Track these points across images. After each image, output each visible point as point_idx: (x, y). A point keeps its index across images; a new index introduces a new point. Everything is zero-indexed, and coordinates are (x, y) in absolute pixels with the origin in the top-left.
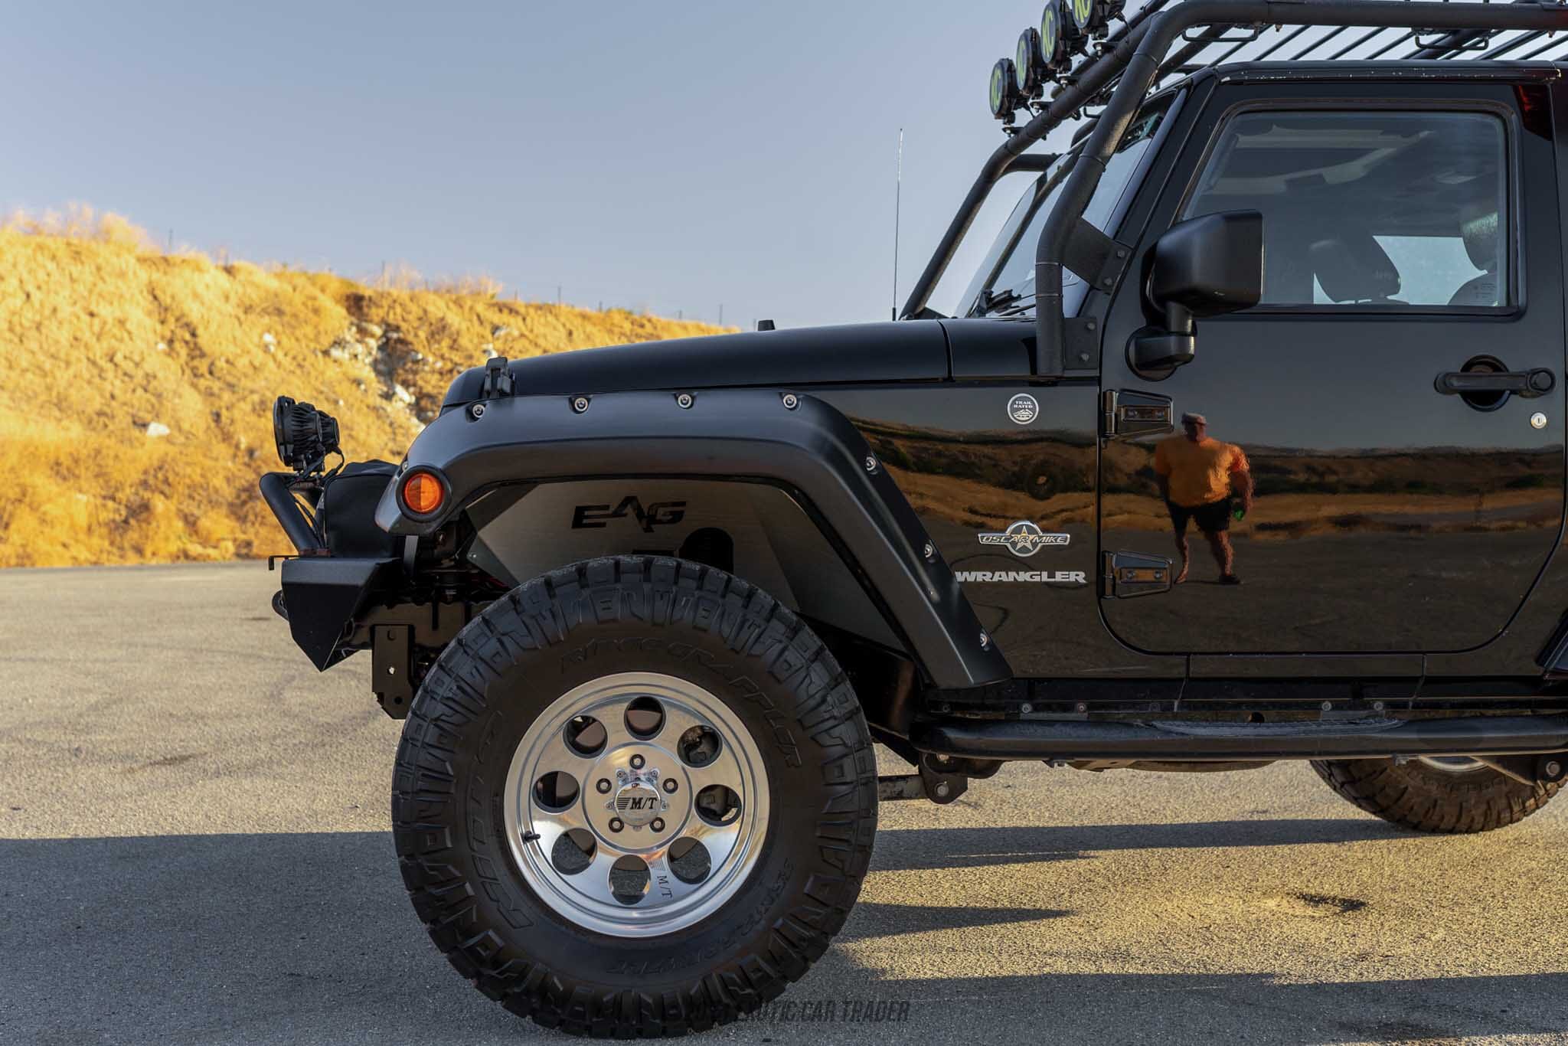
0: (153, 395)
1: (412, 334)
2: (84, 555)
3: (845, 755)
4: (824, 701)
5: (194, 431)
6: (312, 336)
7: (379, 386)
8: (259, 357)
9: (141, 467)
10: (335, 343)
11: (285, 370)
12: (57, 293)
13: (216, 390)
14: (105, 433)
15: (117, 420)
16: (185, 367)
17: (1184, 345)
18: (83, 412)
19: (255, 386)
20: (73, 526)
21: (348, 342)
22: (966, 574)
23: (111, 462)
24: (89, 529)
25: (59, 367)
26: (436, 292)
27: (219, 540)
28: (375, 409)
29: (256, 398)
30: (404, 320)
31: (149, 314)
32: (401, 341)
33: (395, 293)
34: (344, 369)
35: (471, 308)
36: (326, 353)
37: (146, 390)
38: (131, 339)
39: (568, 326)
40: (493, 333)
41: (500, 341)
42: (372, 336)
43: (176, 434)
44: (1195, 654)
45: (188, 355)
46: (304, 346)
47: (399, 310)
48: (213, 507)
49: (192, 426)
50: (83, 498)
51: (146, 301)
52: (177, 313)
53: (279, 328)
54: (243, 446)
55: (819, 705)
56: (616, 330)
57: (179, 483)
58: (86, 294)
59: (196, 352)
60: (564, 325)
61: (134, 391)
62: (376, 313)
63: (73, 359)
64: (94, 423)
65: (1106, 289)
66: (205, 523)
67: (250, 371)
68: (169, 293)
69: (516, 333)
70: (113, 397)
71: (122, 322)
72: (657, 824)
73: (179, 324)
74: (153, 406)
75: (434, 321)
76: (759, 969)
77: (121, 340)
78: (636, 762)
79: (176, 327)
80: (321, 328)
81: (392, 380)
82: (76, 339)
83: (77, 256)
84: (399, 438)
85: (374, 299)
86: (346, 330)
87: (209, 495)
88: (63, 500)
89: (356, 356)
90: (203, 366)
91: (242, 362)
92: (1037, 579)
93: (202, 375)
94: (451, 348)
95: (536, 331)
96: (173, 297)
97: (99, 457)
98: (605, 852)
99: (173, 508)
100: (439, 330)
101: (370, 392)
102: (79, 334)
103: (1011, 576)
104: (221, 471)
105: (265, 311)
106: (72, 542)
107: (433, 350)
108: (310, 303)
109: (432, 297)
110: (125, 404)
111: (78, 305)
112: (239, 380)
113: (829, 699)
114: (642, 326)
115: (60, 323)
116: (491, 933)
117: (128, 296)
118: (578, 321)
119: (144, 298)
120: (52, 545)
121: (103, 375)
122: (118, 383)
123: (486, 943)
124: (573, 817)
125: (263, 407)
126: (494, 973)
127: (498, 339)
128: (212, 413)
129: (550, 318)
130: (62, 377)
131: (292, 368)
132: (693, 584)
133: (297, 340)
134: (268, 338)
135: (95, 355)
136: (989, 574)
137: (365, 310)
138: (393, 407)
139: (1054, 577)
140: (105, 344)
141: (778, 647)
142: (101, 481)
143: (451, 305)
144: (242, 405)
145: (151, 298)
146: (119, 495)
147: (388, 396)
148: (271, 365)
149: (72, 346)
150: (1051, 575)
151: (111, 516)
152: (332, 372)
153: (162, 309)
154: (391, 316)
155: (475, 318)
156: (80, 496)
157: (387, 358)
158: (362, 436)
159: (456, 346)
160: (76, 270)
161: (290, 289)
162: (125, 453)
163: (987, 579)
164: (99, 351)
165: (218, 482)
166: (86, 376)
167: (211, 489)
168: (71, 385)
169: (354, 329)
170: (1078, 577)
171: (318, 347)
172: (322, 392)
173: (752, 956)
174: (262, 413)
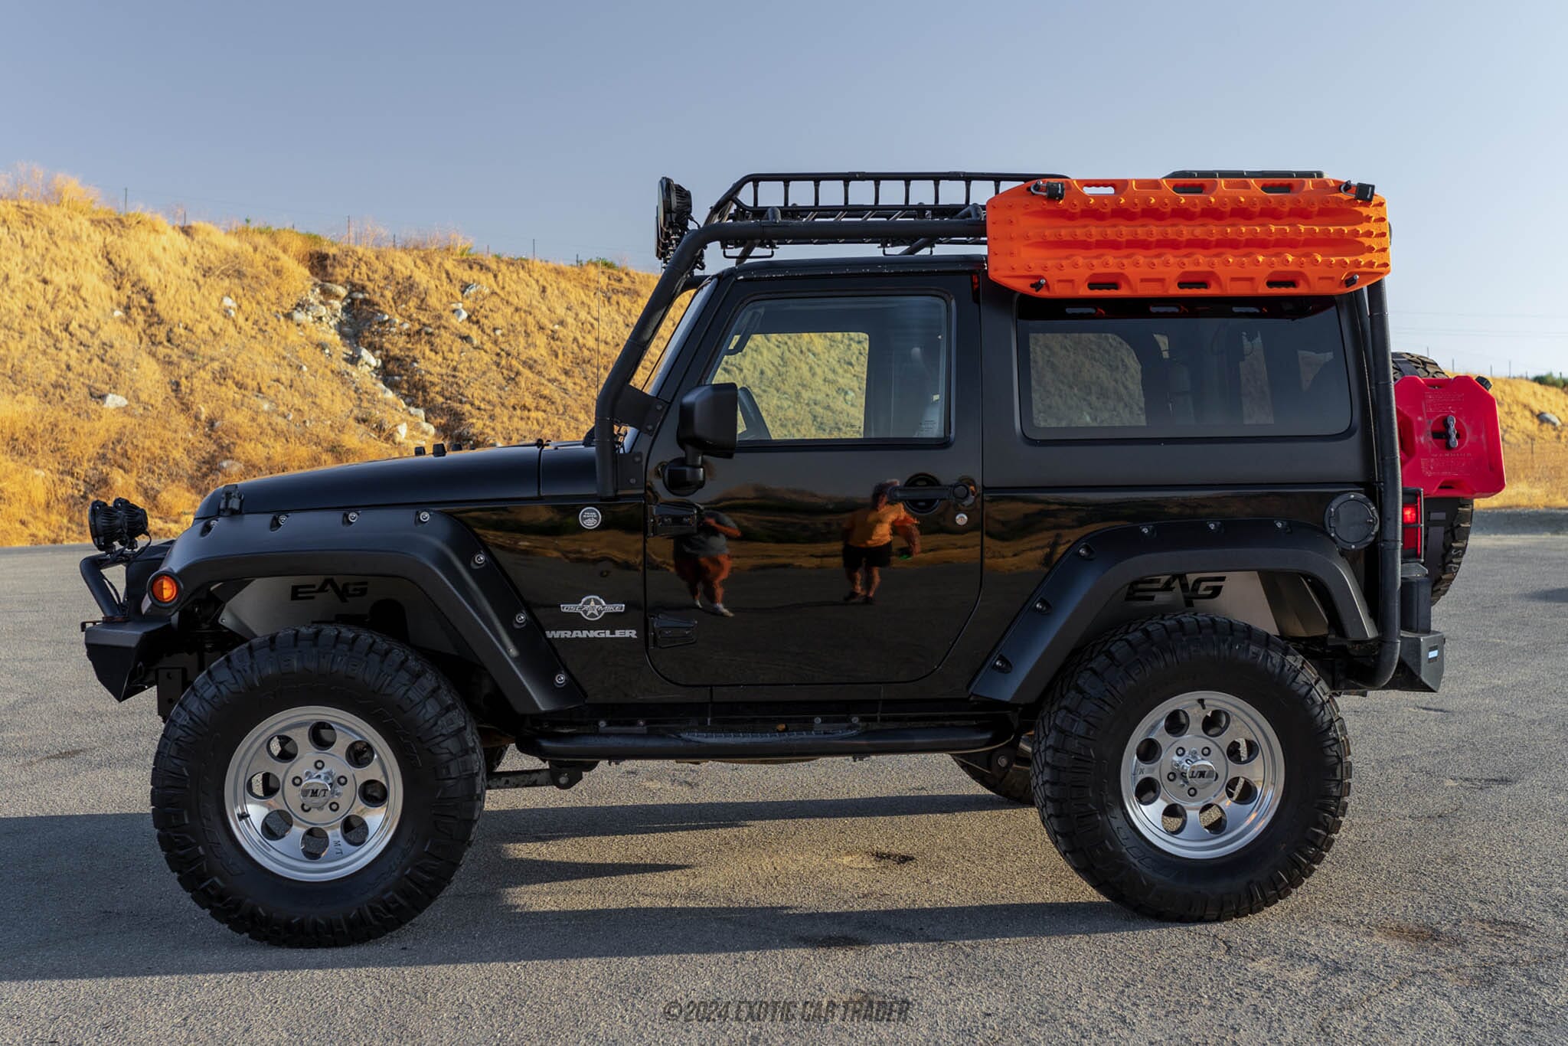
0: (111, 365)
1: (379, 294)
2: (43, 532)
3: (452, 760)
4: (436, 724)
5: (153, 402)
6: (273, 298)
7: (344, 349)
8: (219, 322)
9: (98, 440)
10: (298, 305)
11: (246, 336)
12: (8, 259)
13: (175, 358)
14: (60, 406)
15: (73, 393)
16: (142, 334)
17: (695, 475)
18: (39, 385)
19: (215, 354)
20: (31, 503)
21: (312, 304)
22: (553, 632)
23: (68, 436)
24: (48, 505)
25: (13, 338)
26: (404, 249)
27: (179, 514)
28: (339, 374)
29: (216, 365)
30: (369, 280)
31: (104, 279)
32: (366, 302)
33: (360, 250)
34: (308, 332)
35: (440, 265)
36: (288, 316)
37: (103, 361)
38: (86, 306)
39: (542, 281)
40: (463, 292)
41: (471, 299)
42: (337, 297)
43: (135, 405)
44: (716, 686)
45: (145, 321)
46: (265, 309)
47: (364, 269)
48: (173, 481)
49: (150, 396)
50: (41, 473)
51: (100, 267)
52: (134, 278)
53: (240, 292)
54: (203, 417)
55: (432, 727)
56: (592, 285)
57: (138, 456)
58: (38, 260)
59: (154, 318)
60: (537, 281)
61: (90, 361)
62: (341, 273)
63: (27, 329)
64: (50, 396)
65: (649, 432)
66: (165, 497)
67: (210, 337)
68: (124, 257)
69: (487, 291)
70: (69, 368)
71: (76, 289)
72: (334, 807)
73: (134, 290)
74: (110, 376)
75: (401, 281)
76: (396, 901)
77: (77, 308)
78: (319, 765)
79: (133, 292)
80: (283, 290)
81: (357, 343)
82: (29, 307)
83: (28, 219)
84: (365, 404)
85: (338, 258)
86: (309, 292)
87: (169, 468)
88: (19, 477)
89: (320, 318)
90: (161, 334)
91: (201, 328)
92: (603, 635)
93: (160, 343)
94: (419, 308)
95: (507, 288)
96: (129, 261)
97: (56, 430)
98: (299, 825)
99: (133, 482)
100: (407, 288)
101: (334, 356)
102: (32, 303)
103: (585, 634)
104: (180, 443)
105: (225, 274)
106: (30, 519)
107: (399, 311)
108: (271, 263)
109: (399, 254)
110: (82, 375)
111: (31, 273)
112: (199, 347)
113: (439, 722)
114: (620, 280)
115: (13, 291)
116: (216, 879)
117: (82, 261)
118: (552, 277)
119: (99, 263)
120: (10, 522)
121: (58, 345)
122: (73, 353)
123: (213, 886)
124: (276, 802)
125: (224, 375)
126: (220, 905)
127: (467, 297)
128: (170, 382)
129: (522, 273)
130: (17, 349)
131: (253, 333)
132: (345, 647)
133: (258, 303)
134: (228, 302)
135: (49, 326)
136: (569, 633)
137: (330, 270)
138: (358, 372)
139: (614, 634)
140: (60, 313)
141: (405, 688)
142: (58, 455)
143: (419, 262)
144: (202, 373)
145: (106, 263)
146: (77, 470)
147: (354, 360)
148: (232, 330)
149: (25, 315)
150: (612, 633)
151: (70, 491)
152: (294, 336)
153: (117, 273)
154: (356, 274)
155: (444, 276)
156: (37, 472)
157: (353, 320)
158: (326, 403)
159: (424, 307)
160: (27, 234)
161: (251, 250)
162: (83, 427)
163: (568, 636)
164: (54, 319)
165: (178, 454)
166: (41, 346)
167: (171, 461)
168: (25, 356)
169: (318, 290)
170: (631, 633)
171: (280, 310)
172: (284, 358)
173: (391, 893)
174: (222, 381)
